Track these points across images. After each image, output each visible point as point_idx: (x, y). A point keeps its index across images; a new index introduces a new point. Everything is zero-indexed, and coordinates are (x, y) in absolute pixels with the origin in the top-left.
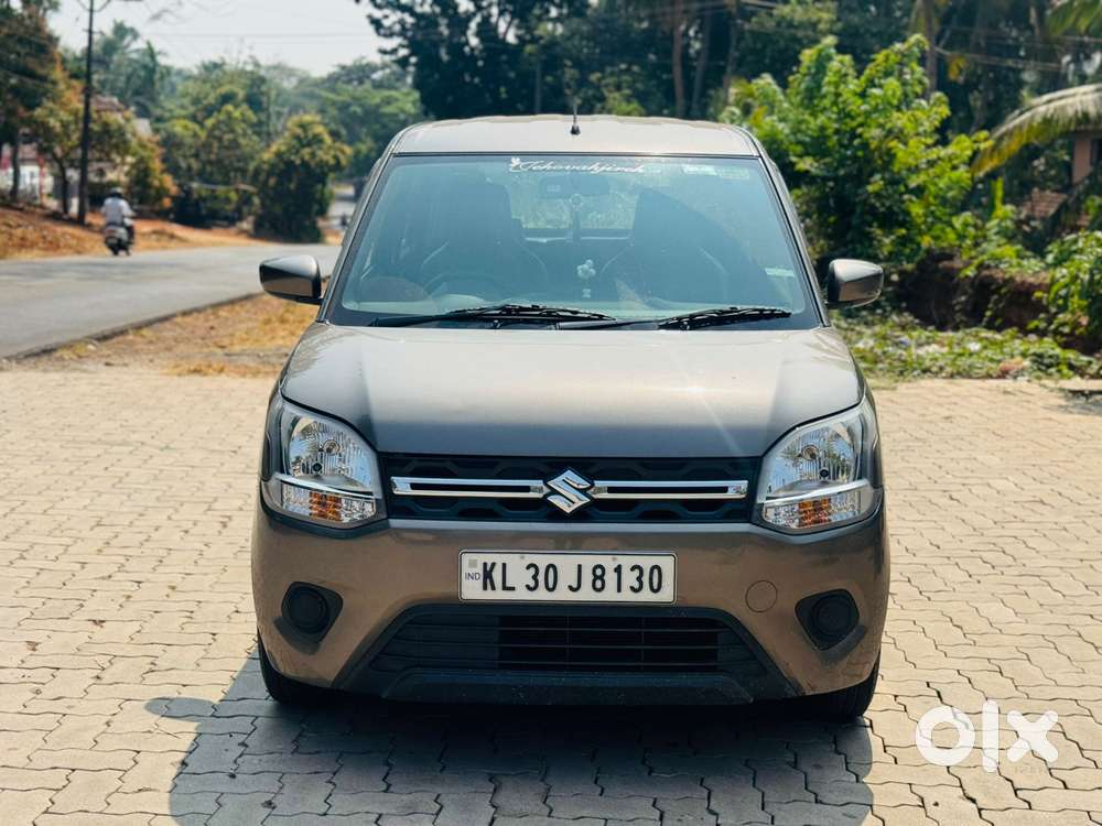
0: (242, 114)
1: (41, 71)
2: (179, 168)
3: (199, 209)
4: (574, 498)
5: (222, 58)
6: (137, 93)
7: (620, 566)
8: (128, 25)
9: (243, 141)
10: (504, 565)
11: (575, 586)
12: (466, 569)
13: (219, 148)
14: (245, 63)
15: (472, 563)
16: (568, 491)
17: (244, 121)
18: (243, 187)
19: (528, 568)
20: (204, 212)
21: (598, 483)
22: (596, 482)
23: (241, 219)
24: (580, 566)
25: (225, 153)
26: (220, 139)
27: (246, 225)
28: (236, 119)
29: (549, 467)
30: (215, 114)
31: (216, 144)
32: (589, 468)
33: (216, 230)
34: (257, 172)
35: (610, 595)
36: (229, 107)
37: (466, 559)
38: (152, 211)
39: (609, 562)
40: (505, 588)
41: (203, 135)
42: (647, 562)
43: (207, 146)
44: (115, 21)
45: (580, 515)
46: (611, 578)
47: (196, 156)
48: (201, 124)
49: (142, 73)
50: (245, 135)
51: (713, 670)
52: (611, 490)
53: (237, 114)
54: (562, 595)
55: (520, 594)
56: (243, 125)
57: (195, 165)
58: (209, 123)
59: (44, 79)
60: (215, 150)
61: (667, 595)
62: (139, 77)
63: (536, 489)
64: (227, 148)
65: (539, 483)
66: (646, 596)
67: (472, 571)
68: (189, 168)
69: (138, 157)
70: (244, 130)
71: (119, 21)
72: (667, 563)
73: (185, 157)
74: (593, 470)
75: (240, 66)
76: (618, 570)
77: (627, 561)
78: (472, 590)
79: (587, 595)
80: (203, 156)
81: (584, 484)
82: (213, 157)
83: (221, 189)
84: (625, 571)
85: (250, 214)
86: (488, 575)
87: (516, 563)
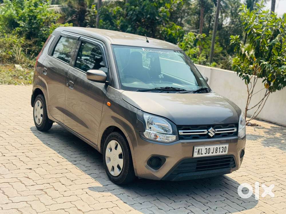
4: (213, 134)
10: (202, 149)
12: (195, 150)
16: (212, 132)
19: (205, 149)
21: (216, 130)
24: (214, 148)
29: (208, 127)
35: (218, 154)
37: (196, 148)
39: (218, 146)
40: (201, 154)
42: (224, 146)
45: (213, 137)
46: (218, 150)
54: (210, 154)
55: (204, 155)
61: (226, 153)
63: (206, 132)
65: (206, 130)
66: (223, 153)
72: (227, 146)
74: (215, 127)
76: (220, 148)
77: (221, 146)
78: (196, 155)
79: (214, 154)
81: (214, 130)
86: (199, 151)
87: (203, 149)
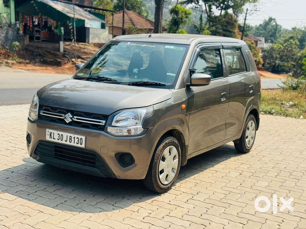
0: (295, 42)
1: (231, 30)
2: (273, 57)
3: (279, 68)
4: (69, 120)
5: (295, 27)
6: (271, 36)
7: (75, 137)
8: (273, 18)
9: (294, 50)
10: (54, 133)
11: (66, 140)
12: (47, 133)
13: (287, 52)
14: (302, 28)
15: (48, 131)
16: (68, 118)
17: (295, 44)
18: (292, 63)
19: (58, 134)
20: (280, 69)
21: (75, 117)
22: (74, 116)
23: (289, 72)
24: (67, 136)
25: (288, 53)
26: (287, 49)
27: (291, 74)
28: (293, 44)
29: (66, 112)
30: (287, 42)
31: (286, 51)
32: (73, 113)
33: (282, 75)
34: (296, 59)
35: (72, 144)
36: (292, 40)
37: (47, 130)
38: (264, 69)
39: (73, 136)
40: (54, 139)
41: (283, 48)
42: (80, 137)
43: (283, 51)
44: (269, 17)
45: (70, 124)
46: (73, 139)
47: (279, 54)
48: (283, 45)
49: (273, 31)
50: (295, 48)
51: (95, 167)
52: (77, 119)
53: (294, 42)
54: (63, 142)
55: (56, 141)
56: (295, 45)
57: (278, 56)
58: (285, 45)
59: (232, 32)
60: (285, 52)
61: (83, 146)
62: (272, 32)
64: (289, 52)
65: (63, 115)
66: (79, 145)
67: (48, 133)
68: (276, 57)
69: (254, 53)
70: (295, 47)
71: (270, 17)
72: (84, 138)
73: (275, 54)
75: (301, 28)
76: (74, 138)
77: (76, 136)
78: (48, 138)
79: (68, 143)
80: (281, 54)
81: (71, 116)
82: (285, 54)
83: (286, 64)
84: (76, 138)
85: (292, 71)
86: (51, 135)
87: (56, 133)
